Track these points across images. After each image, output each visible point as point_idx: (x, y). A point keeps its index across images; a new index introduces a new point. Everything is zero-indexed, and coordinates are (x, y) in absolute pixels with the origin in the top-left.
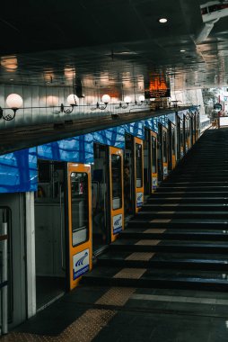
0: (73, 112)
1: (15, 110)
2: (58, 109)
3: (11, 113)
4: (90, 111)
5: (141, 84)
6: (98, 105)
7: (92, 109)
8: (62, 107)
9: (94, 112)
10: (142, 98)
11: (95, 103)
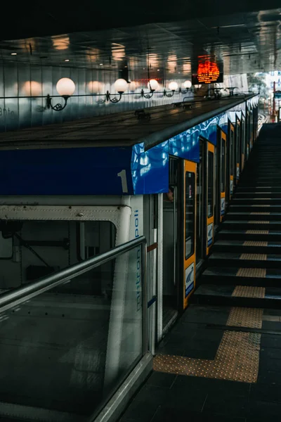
0: (122, 100)
1: (66, 97)
2: (103, 98)
3: (61, 101)
4: (134, 100)
5: (187, 67)
6: (142, 93)
7: (136, 98)
9: (138, 100)
10: (188, 84)
11: (139, 91)
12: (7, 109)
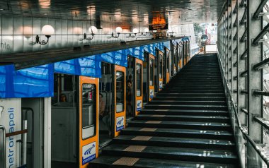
1: (48, 36)
2: (82, 37)
3: (45, 39)
4: (106, 39)
5: (146, 19)
6: (113, 34)
7: (108, 37)
8: (85, 35)
9: (109, 40)
10: (147, 30)
11: (110, 33)
12: (3, 43)
